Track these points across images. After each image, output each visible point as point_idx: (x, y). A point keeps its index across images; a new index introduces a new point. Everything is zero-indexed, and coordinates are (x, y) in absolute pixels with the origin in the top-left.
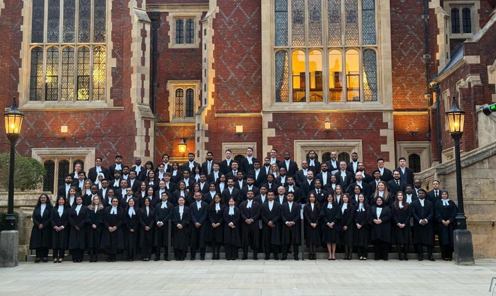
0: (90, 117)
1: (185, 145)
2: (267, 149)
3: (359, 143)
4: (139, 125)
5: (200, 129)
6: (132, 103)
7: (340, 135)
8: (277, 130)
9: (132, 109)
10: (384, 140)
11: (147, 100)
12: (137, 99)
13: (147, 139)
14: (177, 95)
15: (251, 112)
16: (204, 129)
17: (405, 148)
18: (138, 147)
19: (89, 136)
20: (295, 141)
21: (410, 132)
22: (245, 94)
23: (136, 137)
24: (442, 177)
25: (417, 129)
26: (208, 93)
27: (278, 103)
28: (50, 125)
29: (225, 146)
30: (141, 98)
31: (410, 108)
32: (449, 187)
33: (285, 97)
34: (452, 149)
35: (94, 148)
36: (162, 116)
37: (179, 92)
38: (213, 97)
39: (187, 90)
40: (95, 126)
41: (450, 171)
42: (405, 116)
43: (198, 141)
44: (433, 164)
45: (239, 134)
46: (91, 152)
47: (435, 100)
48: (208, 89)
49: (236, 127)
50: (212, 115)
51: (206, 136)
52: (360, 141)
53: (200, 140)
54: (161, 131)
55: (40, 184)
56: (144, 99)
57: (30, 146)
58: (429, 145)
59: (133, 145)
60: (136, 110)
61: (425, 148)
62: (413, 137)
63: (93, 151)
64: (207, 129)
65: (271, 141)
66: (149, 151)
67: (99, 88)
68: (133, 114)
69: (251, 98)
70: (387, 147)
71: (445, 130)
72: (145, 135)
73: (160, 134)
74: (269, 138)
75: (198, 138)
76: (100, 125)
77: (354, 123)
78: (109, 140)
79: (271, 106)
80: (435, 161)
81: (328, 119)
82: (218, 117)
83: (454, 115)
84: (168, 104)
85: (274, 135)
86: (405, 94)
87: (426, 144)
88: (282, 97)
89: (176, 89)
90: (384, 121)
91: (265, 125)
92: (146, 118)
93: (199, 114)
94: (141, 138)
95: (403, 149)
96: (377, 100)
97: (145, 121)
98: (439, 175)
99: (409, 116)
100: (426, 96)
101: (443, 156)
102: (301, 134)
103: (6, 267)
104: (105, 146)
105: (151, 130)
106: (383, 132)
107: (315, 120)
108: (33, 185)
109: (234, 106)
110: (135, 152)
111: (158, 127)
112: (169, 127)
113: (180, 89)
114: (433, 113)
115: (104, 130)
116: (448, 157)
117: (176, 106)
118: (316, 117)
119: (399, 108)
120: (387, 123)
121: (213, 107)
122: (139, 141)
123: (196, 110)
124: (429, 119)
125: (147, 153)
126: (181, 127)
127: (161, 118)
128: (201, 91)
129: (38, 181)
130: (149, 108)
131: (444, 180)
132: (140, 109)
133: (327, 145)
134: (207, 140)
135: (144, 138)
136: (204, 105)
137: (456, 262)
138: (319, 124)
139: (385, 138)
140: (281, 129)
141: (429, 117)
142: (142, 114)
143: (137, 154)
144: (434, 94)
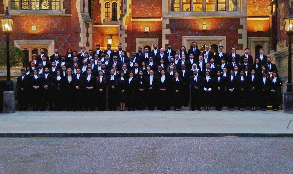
0: (50, 20)
1: (112, 39)
2: (165, 42)
3: (225, 38)
4: (82, 26)
5: (122, 29)
6: (77, 11)
7: (213, 33)
8: (172, 30)
9: (77, 16)
10: (240, 36)
11: (87, 9)
12: (80, 9)
13: (88, 35)
14: (106, 6)
15: (155, 18)
16: (124, 29)
17: (253, 41)
18: (82, 40)
19: (50, 33)
20: (183, 37)
21: (257, 31)
22: (151, 6)
23: (80, 34)
24: (278, 59)
25: (261, 29)
26: (127, 5)
27: (172, 12)
28: (25, 26)
29: (138, 40)
30: (83, 8)
31: (257, 15)
32: (282, 66)
33: (177, 8)
34: (284, 42)
35: (54, 41)
36: (96, 20)
37: (108, 4)
38: (130, 7)
39: (112, 3)
40: (54, 26)
41: (284, 56)
42: (254, 20)
43: (121, 36)
44: (271, 52)
45: (147, 33)
46: (52, 43)
47: (274, 10)
48: (127, 3)
49: (145, 28)
50: (129, 20)
51: (125, 33)
52: (225, 37)
53: (122, 36)
54: (96, 30)
55: (21, 63)
56: (85, 9)
57: (13, 39)
58: (269, 39)
59: (79, 39)
60: (80, 16)
61: (266, 41)
62: (259, 34)
63: (53, 43)
64: (126, 29)
65: (167, 37)
66: (89, 43)
67: (55, 2)
68: (78, 19)
69: (155, 9)
70: (242, 41)
71: (280, 29)
72: (86, 32)
73: (95, 32)
74: (166, 35)
75: (121, 35)
76: (57, 26)
77: (221, 25)
78: (63, 36)
79: (168, 14)
80: (272, 49)
81: (204, 23)
82: (133, 21)
83: (289, 20)
84: (100, 12)
85: (170, 33)
86: (255, 6)
87: (267, 39)
88: (175, 8)
89: (105, 2)
90: (241, 24)
91: (164, 26)
92: (87, 21)
93: (121, 19)
94: (84, 34)
95: (252, 42)
96: (237, 10)
97: (86, 23)
98: (276, 58)
99: (257, 21)
100: (269, 8)
101: (278, 46)
102: (187, 32)
103: (8, 113)
104: (60, 39)
105: (90, 29)
106: (240, 31)
107: (196, 23)
108: (17, 64)
109: (143, 14)
110: (80, 43)
111: (94, 27)
112: (101, 27)
113: (108, 3)
114: (272, 19)
115: (59, 29)
116: (281, 47)
117: (105, 14)
118: (197, 21)
119: (251, 15)
120: (243, 25)
121: (130, 14)
122: (82, 36)
123: (119, 17)
124: (270, 22)
125: (88, 44)
126: (109, 27)
127: (96, 22)
128: (122, 4)
129: (20, 62)
130: (89, 15)
131: (280, 62)
132: (83, 16)
133: (204, 40)
134: (126, 36)
135: (85, 34)
136: (124, 13)
137: (285, 112)
138: (198, 26)
139: (241, 35)
140: (174, 29)
141: (270, 21)
142: (84, 19)
143: (81, 45)
144: (274, 6)
